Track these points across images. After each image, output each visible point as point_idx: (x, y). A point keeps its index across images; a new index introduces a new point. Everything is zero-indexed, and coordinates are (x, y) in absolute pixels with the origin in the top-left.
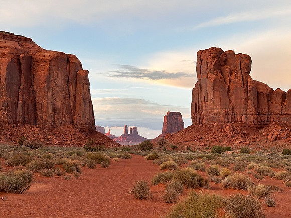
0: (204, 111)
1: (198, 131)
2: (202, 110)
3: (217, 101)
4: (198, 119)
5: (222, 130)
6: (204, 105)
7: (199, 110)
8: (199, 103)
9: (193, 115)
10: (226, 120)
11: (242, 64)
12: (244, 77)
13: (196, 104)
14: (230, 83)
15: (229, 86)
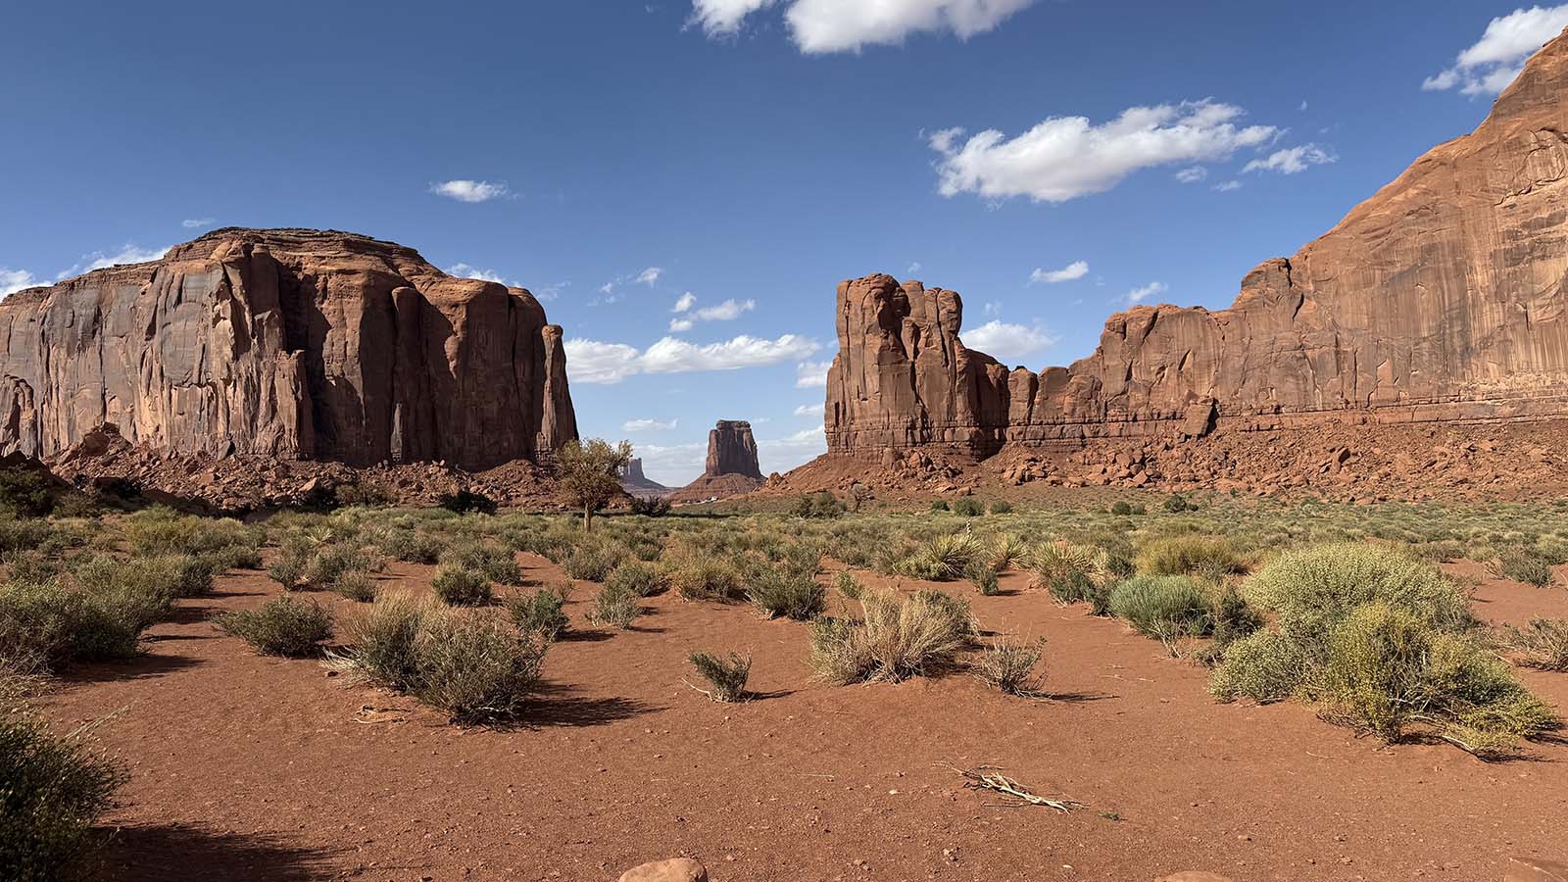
0: (857, 421)
1: (845, 466)
2: (853, 419)
3: (888, 399)
4: (843, 438)
5: (903, 463)
6: (856, 406)
7: (844, 418)
8: (844, 403)
9: (831, 430)
10: (910, 439)
11: (941, 312)
12: (947, 343)
13: (837, 405)
14: (915, 357)
15: (913, 363)
